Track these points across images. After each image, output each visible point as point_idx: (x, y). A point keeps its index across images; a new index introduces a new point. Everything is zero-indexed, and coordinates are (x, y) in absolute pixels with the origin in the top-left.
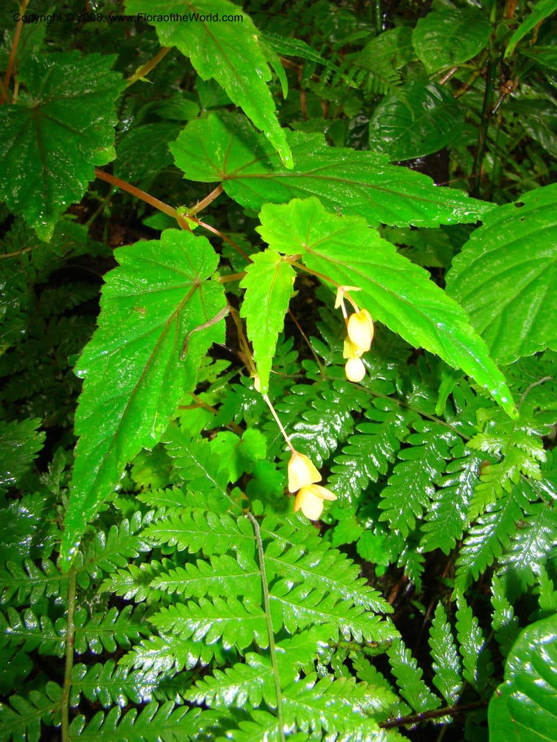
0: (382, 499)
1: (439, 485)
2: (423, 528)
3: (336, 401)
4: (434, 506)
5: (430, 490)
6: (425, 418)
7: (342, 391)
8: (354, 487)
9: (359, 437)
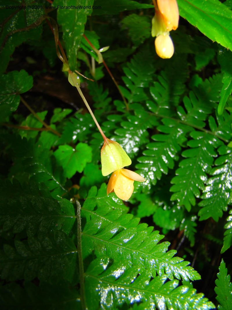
0: (172, 185)
1: (211, 174)
2: (201, 204)
3: (136, 123)
4: (208, 189)
5: (203, 178)
6: (197, 130)
7: (140, 117)
8: (152, 177)
9: (153, 144)
